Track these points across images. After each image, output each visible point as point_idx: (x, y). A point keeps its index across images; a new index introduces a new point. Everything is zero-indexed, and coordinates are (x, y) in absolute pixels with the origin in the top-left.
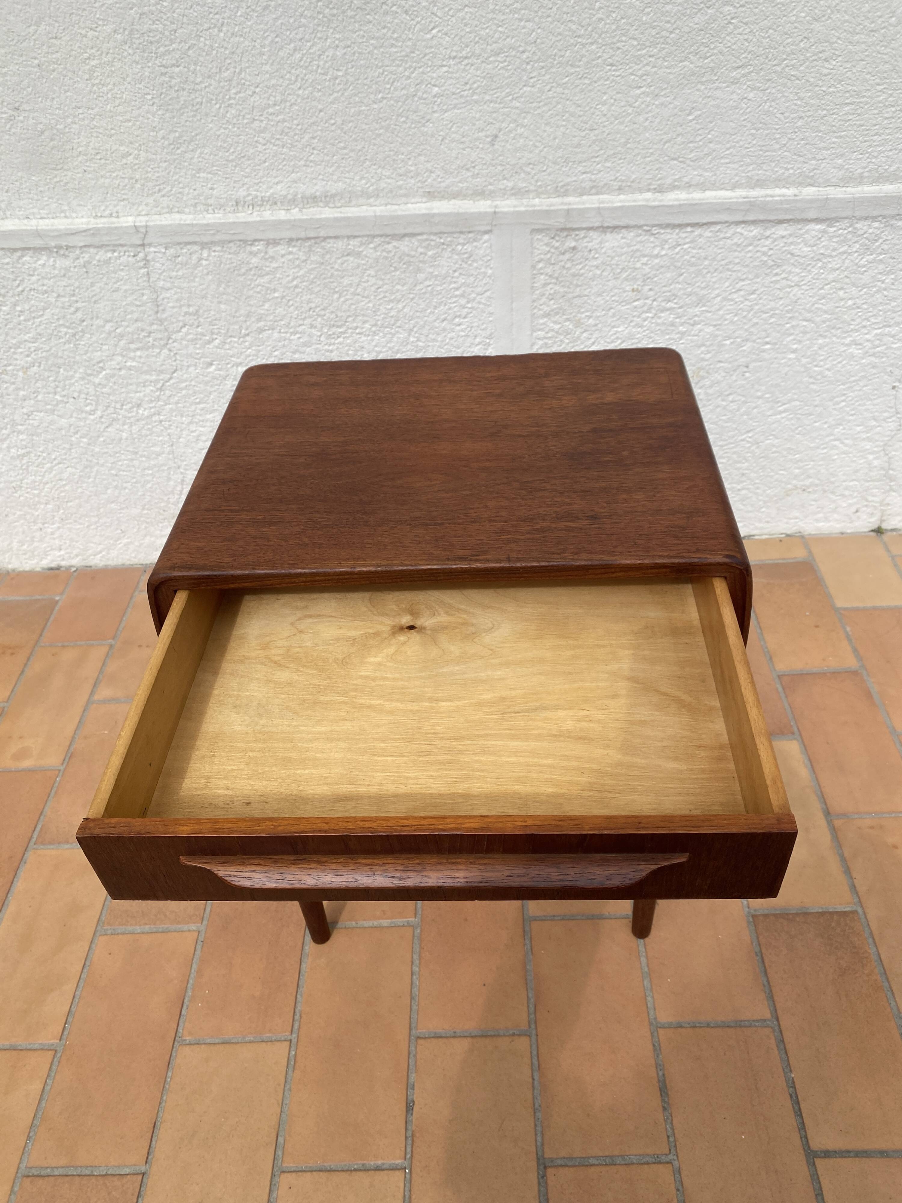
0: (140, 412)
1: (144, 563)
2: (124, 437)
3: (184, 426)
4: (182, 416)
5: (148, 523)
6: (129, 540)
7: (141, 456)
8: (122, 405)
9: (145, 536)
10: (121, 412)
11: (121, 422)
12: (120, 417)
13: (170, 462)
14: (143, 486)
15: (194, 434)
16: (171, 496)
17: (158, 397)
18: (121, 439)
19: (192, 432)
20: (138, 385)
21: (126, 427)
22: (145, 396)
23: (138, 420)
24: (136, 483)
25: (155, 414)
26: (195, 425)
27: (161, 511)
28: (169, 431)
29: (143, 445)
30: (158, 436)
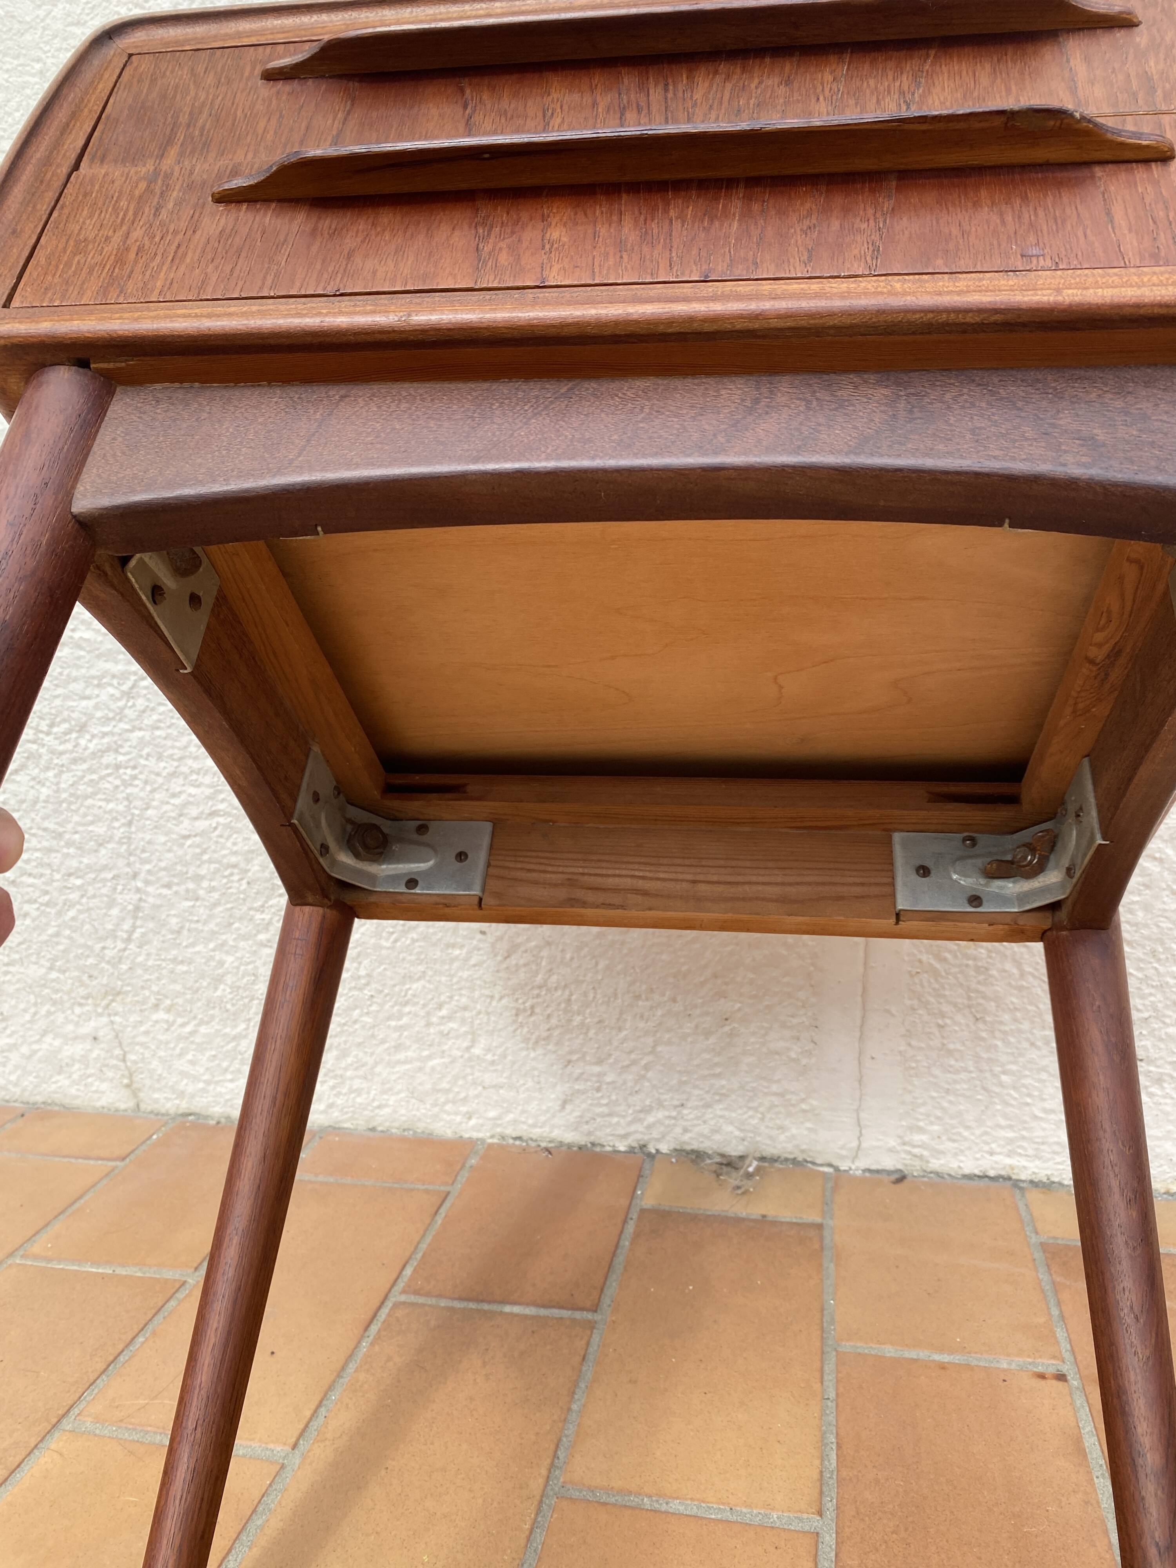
0: (83, 742)
1: (32, 1100)
2: (42, 797)
3: (160, 780)
4: (160, 758)
5: (54, 1003)
6: (11, 1041)
7: (69, 844)
8: (52, 725)
9: (45, 1033)
10: (47, 739)
11: (43, 762)
12: (43, 751)
13: (121, 862)
14: (59, 914)
15: (176, 801)
16: (109, 943)
17: (122, 709)
18: (35, 802)
19: (174, 795)
20: (88, 680)
21: (51, 774)
22: (97, 707)
23: (75, 761)
24: (47, 904)
25: (108, 750)
26: (181, 781)
27: (85, 978)
28: (129, 790)
29: (76, 818)
30: (108, 801)
